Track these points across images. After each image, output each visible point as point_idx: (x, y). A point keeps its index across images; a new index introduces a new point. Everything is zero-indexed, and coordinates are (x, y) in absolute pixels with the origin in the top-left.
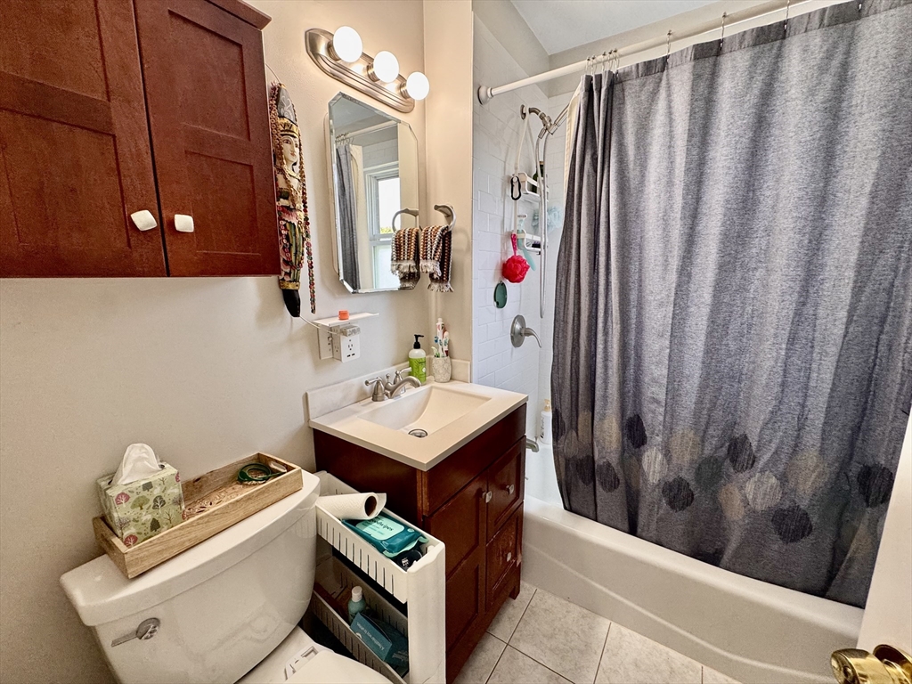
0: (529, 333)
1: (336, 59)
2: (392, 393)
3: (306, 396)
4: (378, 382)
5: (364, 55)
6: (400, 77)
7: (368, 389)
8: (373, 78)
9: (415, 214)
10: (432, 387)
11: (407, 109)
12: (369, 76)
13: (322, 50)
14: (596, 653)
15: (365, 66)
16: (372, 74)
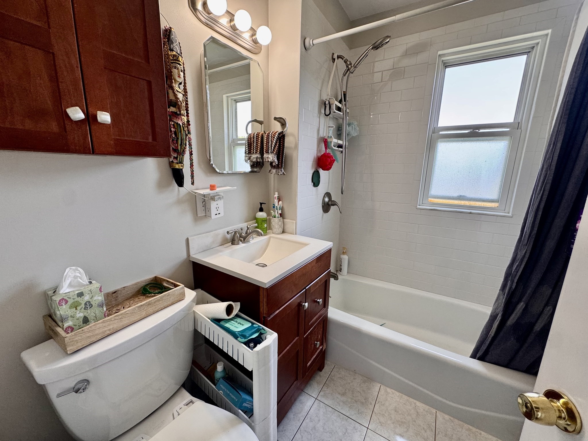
0: (334, 204)
1: (209, 13)
2: (244, 240)
3: (187, 240)
4: (235, 233)
5: (228, 12)
6: (252, 29)
7: (229, 236)
8: (234, 28)
9: (261, 123)
10: (270, 237)
11: (257, 51)
12: (231, 27)
13: (199, 6)
14: (371, 404)
15: (229, 20)
16: (233, 25)
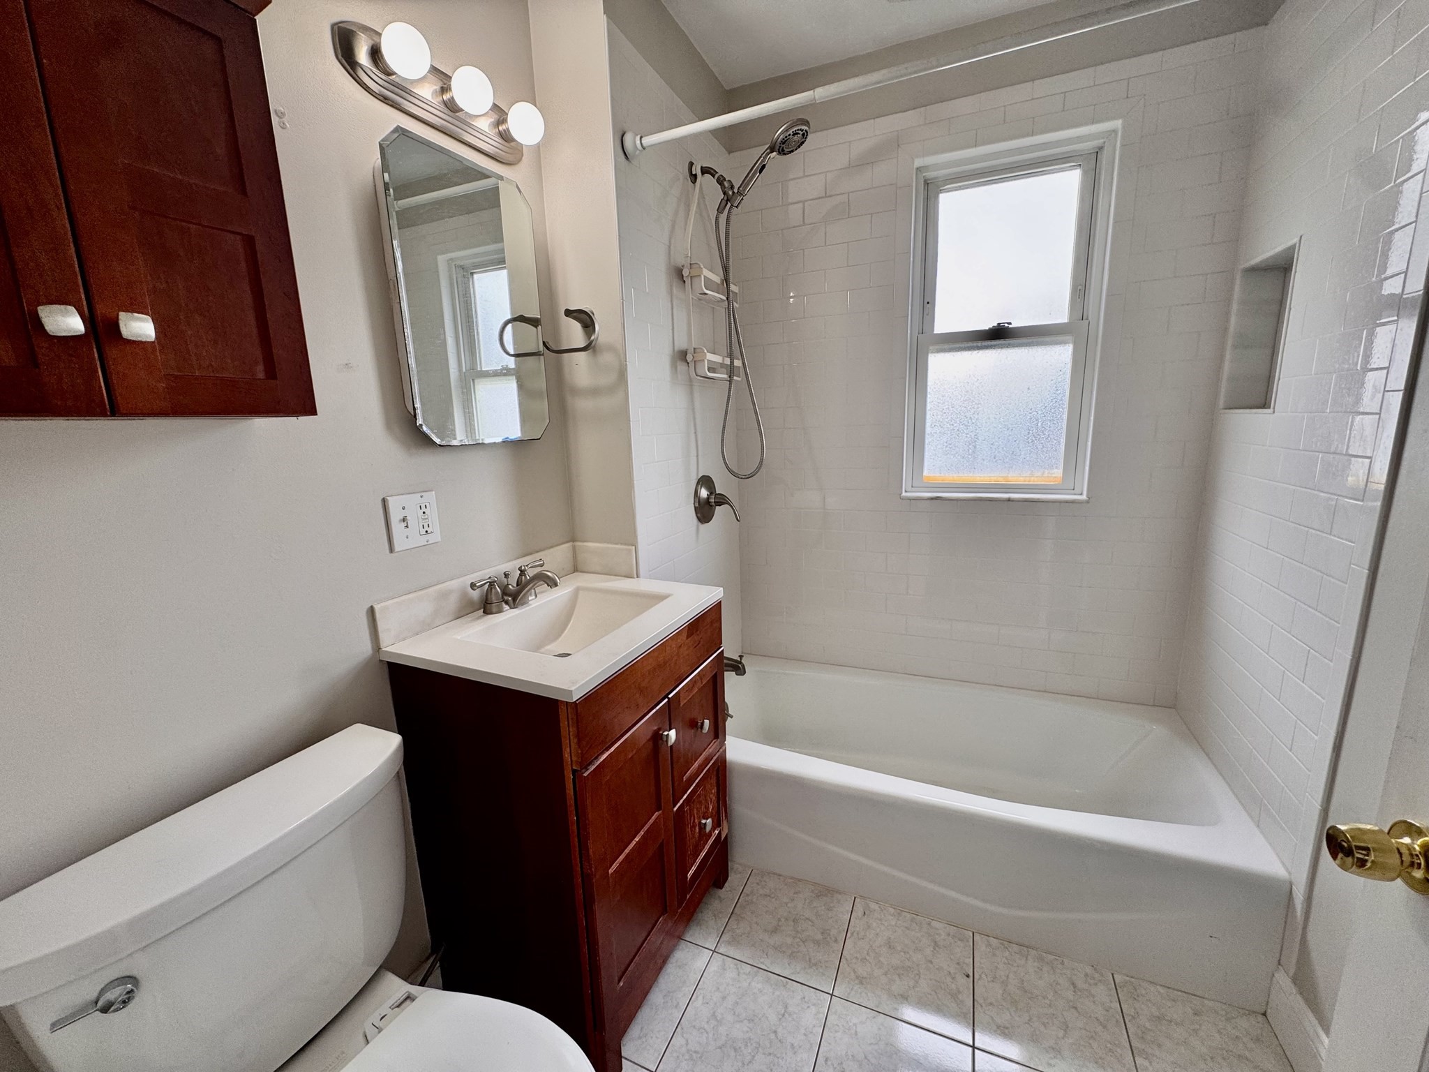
0: (722, 500)
1: (388, 72)
2: (514, 600)
3: (371, 611)
4: (491, 584)
5: (434, 70)
7: (476, 595)
10: (578, 590)
11: (510, 158)
13: (363, 57)
14: (836, 941)
15: (438, 88)
16: (449, 100)
